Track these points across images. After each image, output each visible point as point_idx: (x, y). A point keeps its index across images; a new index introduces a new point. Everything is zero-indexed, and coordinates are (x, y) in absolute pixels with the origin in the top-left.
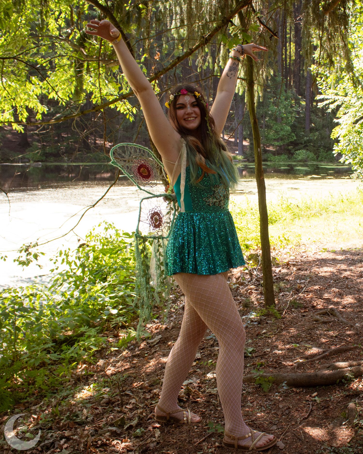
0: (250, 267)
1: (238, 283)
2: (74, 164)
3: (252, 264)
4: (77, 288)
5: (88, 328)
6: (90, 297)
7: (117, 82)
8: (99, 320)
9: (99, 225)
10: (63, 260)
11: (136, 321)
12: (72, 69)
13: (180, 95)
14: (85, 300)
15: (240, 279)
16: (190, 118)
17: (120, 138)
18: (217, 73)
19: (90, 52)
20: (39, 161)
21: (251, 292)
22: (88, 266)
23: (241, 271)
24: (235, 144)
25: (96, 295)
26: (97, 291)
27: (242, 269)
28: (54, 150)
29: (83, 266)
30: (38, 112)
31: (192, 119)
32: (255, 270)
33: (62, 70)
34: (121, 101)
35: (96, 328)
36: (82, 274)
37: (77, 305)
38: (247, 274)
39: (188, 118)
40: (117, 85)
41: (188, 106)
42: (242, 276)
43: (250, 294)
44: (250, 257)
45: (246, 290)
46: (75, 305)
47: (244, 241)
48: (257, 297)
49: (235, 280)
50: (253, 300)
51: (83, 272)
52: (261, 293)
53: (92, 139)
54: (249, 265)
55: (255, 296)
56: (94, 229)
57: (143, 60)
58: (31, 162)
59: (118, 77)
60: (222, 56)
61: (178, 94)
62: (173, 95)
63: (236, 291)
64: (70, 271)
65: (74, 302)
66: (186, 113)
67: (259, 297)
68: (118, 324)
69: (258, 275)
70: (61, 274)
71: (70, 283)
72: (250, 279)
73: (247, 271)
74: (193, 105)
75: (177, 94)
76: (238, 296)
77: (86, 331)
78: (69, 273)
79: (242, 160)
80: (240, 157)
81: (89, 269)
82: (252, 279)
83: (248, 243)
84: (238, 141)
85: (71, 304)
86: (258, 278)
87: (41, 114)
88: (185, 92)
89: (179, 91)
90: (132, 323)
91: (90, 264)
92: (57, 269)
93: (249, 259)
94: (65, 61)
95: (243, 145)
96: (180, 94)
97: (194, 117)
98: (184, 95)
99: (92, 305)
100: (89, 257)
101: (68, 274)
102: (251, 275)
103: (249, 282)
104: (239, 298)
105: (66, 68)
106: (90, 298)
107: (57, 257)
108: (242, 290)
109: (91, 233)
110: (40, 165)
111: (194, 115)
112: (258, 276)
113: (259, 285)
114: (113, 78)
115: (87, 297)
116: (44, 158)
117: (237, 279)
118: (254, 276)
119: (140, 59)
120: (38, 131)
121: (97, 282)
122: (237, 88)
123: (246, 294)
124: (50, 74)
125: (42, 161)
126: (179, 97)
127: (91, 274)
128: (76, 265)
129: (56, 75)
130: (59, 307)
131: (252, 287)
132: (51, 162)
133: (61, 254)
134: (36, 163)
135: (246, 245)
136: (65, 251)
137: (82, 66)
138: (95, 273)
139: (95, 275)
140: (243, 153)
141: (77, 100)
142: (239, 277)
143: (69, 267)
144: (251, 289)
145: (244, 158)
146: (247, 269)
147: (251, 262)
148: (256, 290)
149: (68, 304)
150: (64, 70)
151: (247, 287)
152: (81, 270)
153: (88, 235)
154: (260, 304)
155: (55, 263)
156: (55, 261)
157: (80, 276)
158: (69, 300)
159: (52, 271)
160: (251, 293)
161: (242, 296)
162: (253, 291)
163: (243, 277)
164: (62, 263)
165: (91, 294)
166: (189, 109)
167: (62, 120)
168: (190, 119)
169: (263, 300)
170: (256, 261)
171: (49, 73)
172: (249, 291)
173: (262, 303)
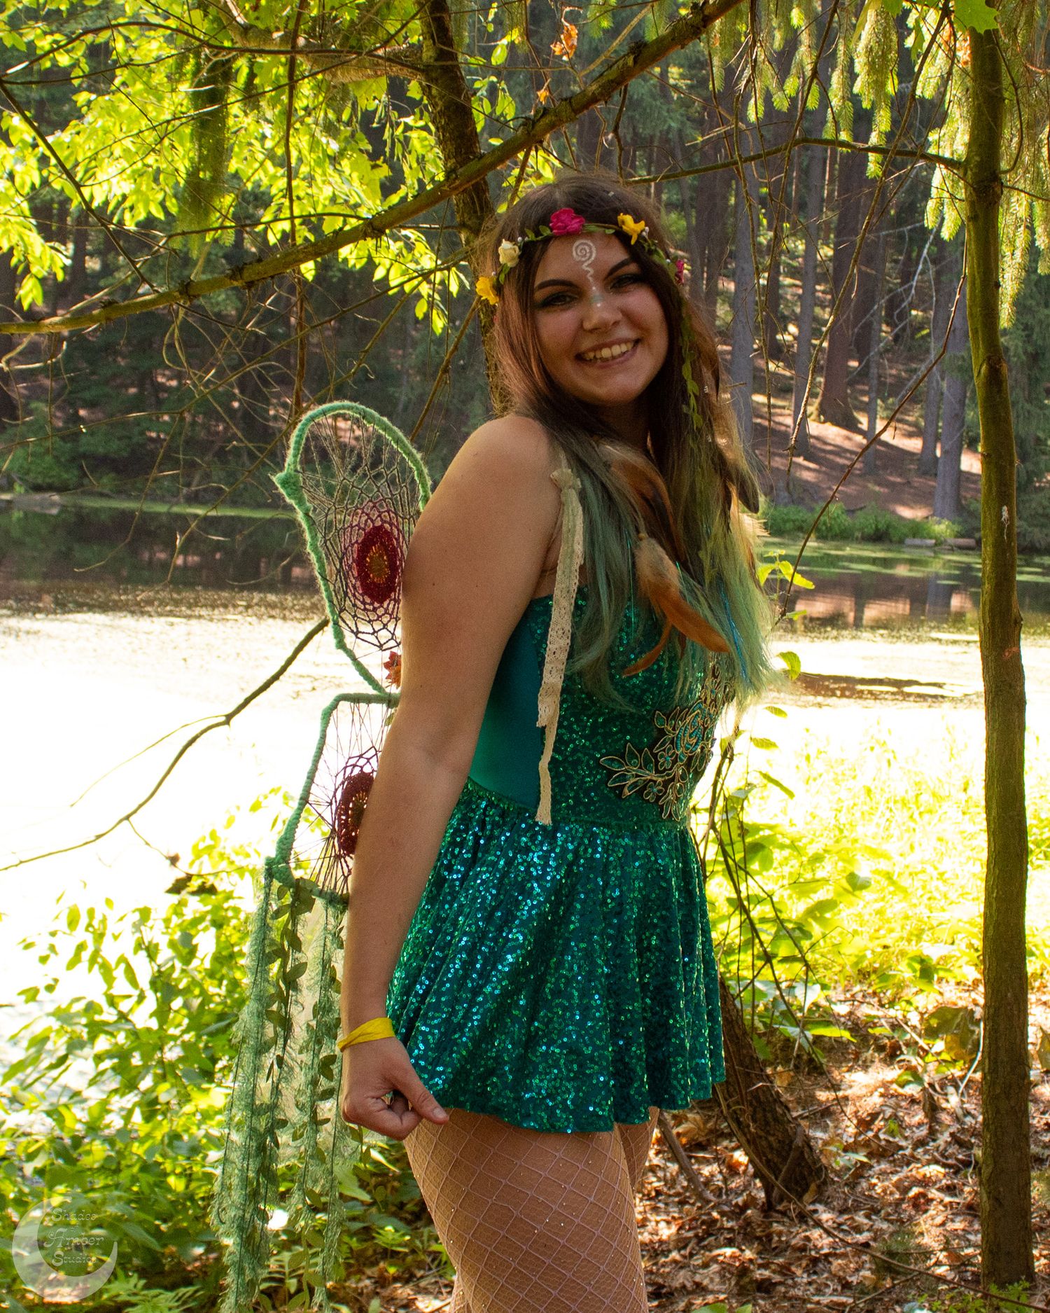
0: (931, 1067)
1: (867, 1144)
2: (200, 511)
3: (945, 1056)
4: (131, 1085)
5: (146, 1287)
6: (175, 1137)
7: (374, 156)
8: (199, 1251)
9: (255, 807)
10: (81, 947)
11: (369, 1272)
12: (185, 87)
13: (547, 240)
14: (150, 1152)
15: (879, 1123)
16: (609, 345)
17: (406, 409)
18: (838, 130)
19: (262, 14)
20: (50, 488)
21: (924, 1195)
22: (186, 991)
23: (885, 1085)
24: (926, 464)
25: (202, 1132)
26: (206, 1116)
27: (892, 1073)
28: (114, 445)
29: (163, 985)
30: (27, 270)
31: (617, 350)
32: (957, 1087)
33: (139, 86)
34: (396, 239)
35: (183, 1290)
36: (154, 1024)
37: (111, 1167)
38: (913, 1101)
39: (600, 347)
40: (374, 167)
41: (595, 290)
42: (889, 1112)
43: (916, 1206)
44: (934, 1023)
45: (897, 1186)
46: (102, 1169)
47: (919, 937)
48: (950, 1226)
49: (849, 1129)
50: (926, 1240)
51: (162, 1013)
52: (971, 1210)
53: (285, 405)
54: (929, 1058)
55: (939, 1220)
56: (230, 822)
57: (499, 56)
58: (19, 488)
59: (387, 135)
60: (869, 51)
61: (538, 233)
62: (511, 239)
63: (853, 1184)
64: (102, 1002)
65: (98, 1151)
66: (587, 325)
67: (959, 1225)
68: (281, 1281)
69: (967, 1113)
70: (64, 1016)
71: (99, 1058)
72: (923, 1132)
73: (913, 1090)
74: (616, 281)
75: (531, 237)
76: (856, 1209)
77: (133, 1299)
78: (101, 1012)
79: (951, 541)
80: (942, 528)
81: (186, 1005)
82: (932, 1134)
83: (933, 952)
84: (938, 453)
85: (86, 1161)
86: (963, 1131)
87: (43, 281)
88: (574, 224)
89: (544, 220)
90: (352, 1284)
91: (194, 982)
92: (50, 988)
93: (932, 1033)
94: (153, 47)
95: (960, 472)
96: (547, 232)
97: (626, 341)
98: (570, 235)
99: (179, 1176)
100: (192, 952)
101: (97, 1018)
102: (933, 1109)
103: (921, 1143)
104: (860, 1218)
105: (159, 78)
106: (170, 1145)
107: (53, 934)
108: (881, 1183)
109: (213, 835)
110: (53, 504)
111: (625, 332)
112: (968, 1120)
113: (967, 1164)
114: (360, 135)
115: (158, 1135)
116: (70, 476)
117: (865, 1124)
118: (944, 1117)
119: (488, 53)
120: (8, 363)
121: (219, 1065)
122: (931, 205)
123: (898, 1203)
124: (89, 103)
125: (61, 489)
126: (544, 251)
127: (196, 1024)
128: (133, 981)
129: (112, 110)
130: (29, 1168)
131: (934, 1170)
132: (102, 495)
133: (73, 923)
134: (38, 497)
135: (922, 961)
136: (91, 913)
137: (223, 72)
138: (214, 1027)
139: (211, 1035)
140: (961, 510)
141: (195, 227)
142: (874, 1116)
143: (104, 987)
144: (925, 1182)
145: (960, 535)
146: (918, 1079)
147: (939, 1045)
148: (950, 1190)
149: (71, 1161)
150: (150, 89)
151: (905, 1172)
152: (151, 1001)
153: (202, 846)
154: (959, 1263)
155: (44, 960)
156: (46, 952)
157: (149, 1030)
158: (77, 1141)
159: (31, 995)
160: (921, 1203)
161: (877, 1212)
162: (933, 1193)
163: (895, 1117)
164: (72, 964)
165: (179, 1124)
166: (601, 307)
167: (93, 320)
168: (606, 353)
169: (976, 1246)
170: (963, 1044)
171: (82, 98)
172: (915, 1191)
173: (967, 1261)
